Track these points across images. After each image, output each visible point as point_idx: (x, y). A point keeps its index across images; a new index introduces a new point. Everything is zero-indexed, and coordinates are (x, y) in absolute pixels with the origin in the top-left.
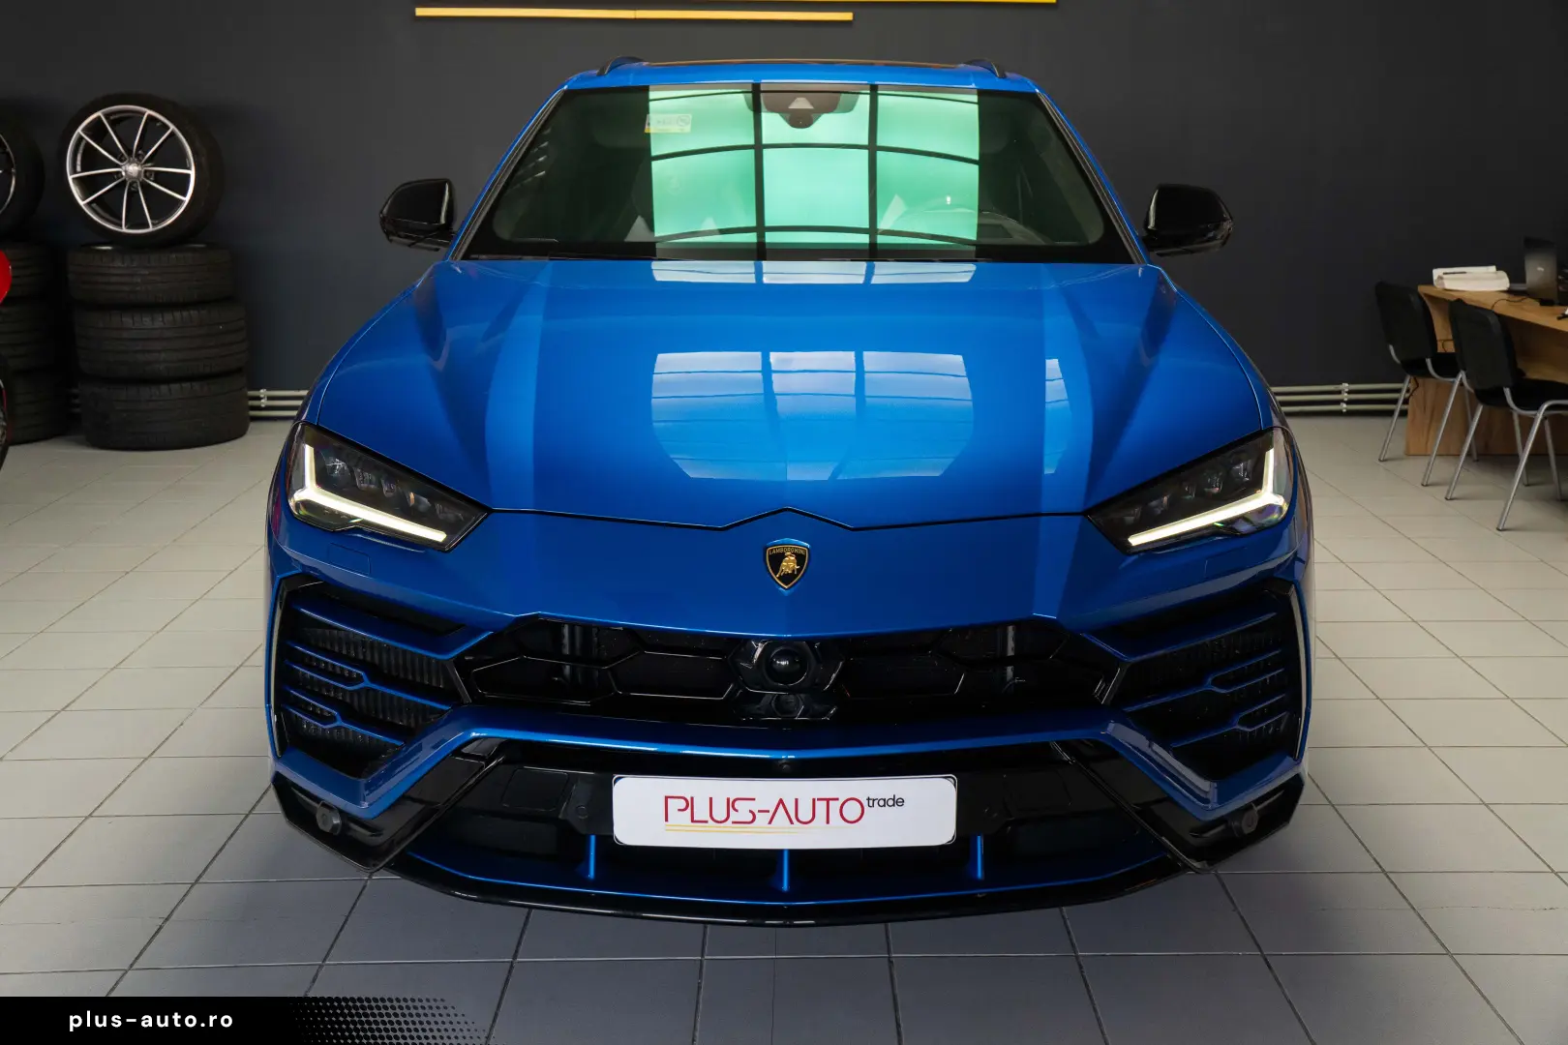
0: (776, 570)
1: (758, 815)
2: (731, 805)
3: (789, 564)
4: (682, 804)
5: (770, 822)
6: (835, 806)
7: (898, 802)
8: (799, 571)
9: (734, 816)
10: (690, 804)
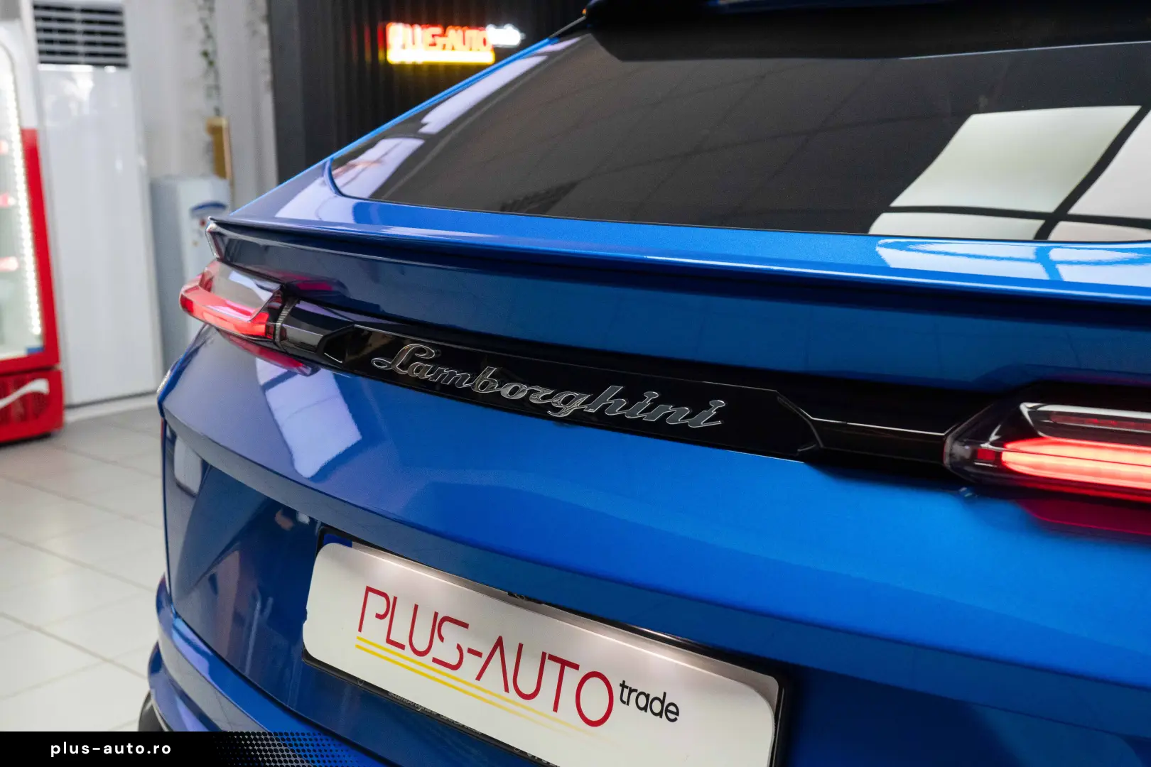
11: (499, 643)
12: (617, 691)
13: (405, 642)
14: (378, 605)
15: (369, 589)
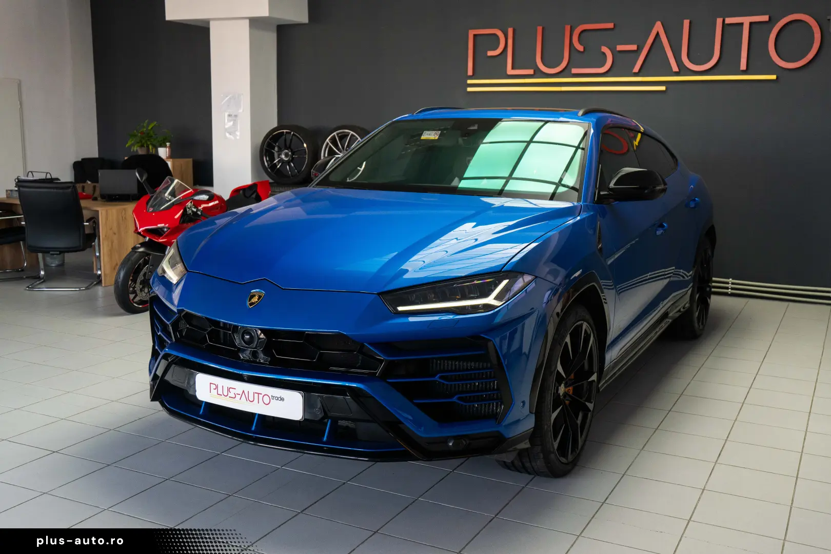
0: (250, 300)
1: (237, 395)
2: (229, 390)
3: (255, 299)
4: (214, 387)
5: (240, 399)
6: (261, 396)
7: (282, 399)
8: (257, 302)
9: (230, 395)
10: (217, 387)
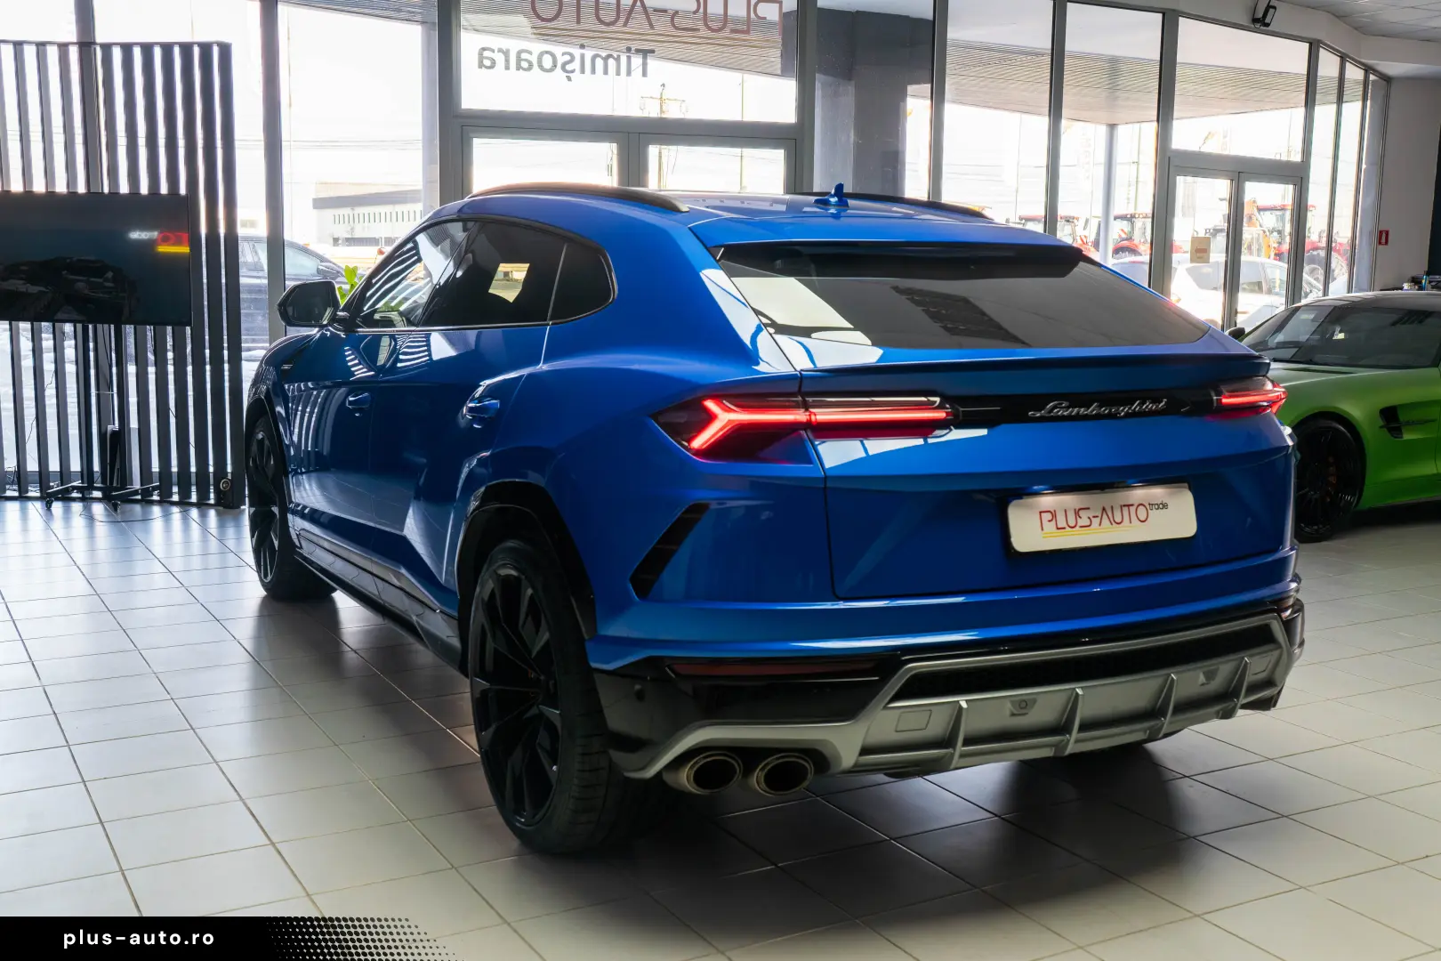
11: (1104, 509)
12: (1148, 507)
13: (1066, 526)
14: (1047, 516)
15: (1041, 512)
